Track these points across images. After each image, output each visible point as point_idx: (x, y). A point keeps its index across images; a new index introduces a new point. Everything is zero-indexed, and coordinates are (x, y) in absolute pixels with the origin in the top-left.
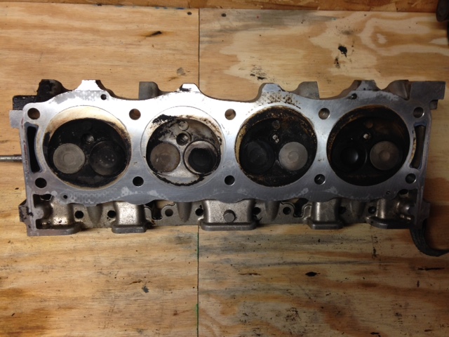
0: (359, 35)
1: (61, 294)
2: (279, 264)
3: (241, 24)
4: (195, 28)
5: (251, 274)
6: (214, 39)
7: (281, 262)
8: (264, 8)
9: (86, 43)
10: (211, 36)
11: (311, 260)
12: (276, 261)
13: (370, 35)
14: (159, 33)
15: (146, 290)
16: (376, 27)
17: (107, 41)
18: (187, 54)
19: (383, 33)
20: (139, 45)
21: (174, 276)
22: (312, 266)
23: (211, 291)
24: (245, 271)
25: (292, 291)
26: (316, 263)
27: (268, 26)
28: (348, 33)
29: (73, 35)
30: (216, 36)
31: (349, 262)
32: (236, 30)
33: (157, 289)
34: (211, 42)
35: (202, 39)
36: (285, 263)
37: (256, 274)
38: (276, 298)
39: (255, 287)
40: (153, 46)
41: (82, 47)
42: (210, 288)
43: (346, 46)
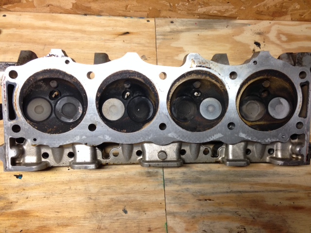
0: (267, 35)
1: (60, 215)
2: (227, 192)
3: (184, 27)
4: (152, 30)
5: (206, 200)
6: (166, 37)
7: (229, 190)
8: (200, 18)
9: (76, 39)
10: (164, 35)
11: (252, 189)
12: (225, 190)
13: (275, 35)
14: (128, 33)
15: (125, 212)
16: (279, 30)
17: (91, 38)
18: (148, 47)
19: (284, 34)
20: (114, 41)
21: (147, 201)
22: (252, 193)
23: (177, 213)
24: (201, 198)
25: (240, 213)
26: (256, 192)
27: (203, 29)
28: (259, 34)
29: (67, 33)
30: (167, 35)
31: (281, 191)
32: (181, 31)
33: (134, 211)
34: (164, 39)
35: (157, 37)
36: (232, 192)
37: (210, 200)
38: (227, 218)
39: (210, 210)
40: (124, 41)
41: (74, 41)
42: (175, 210)
43: (259, 42)
